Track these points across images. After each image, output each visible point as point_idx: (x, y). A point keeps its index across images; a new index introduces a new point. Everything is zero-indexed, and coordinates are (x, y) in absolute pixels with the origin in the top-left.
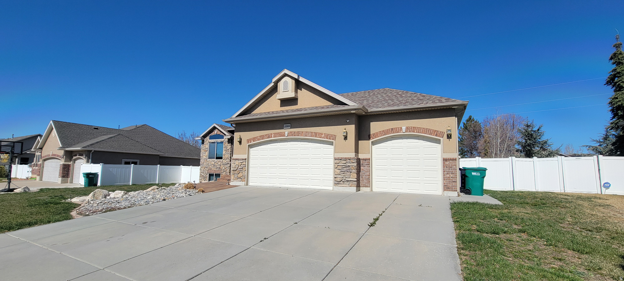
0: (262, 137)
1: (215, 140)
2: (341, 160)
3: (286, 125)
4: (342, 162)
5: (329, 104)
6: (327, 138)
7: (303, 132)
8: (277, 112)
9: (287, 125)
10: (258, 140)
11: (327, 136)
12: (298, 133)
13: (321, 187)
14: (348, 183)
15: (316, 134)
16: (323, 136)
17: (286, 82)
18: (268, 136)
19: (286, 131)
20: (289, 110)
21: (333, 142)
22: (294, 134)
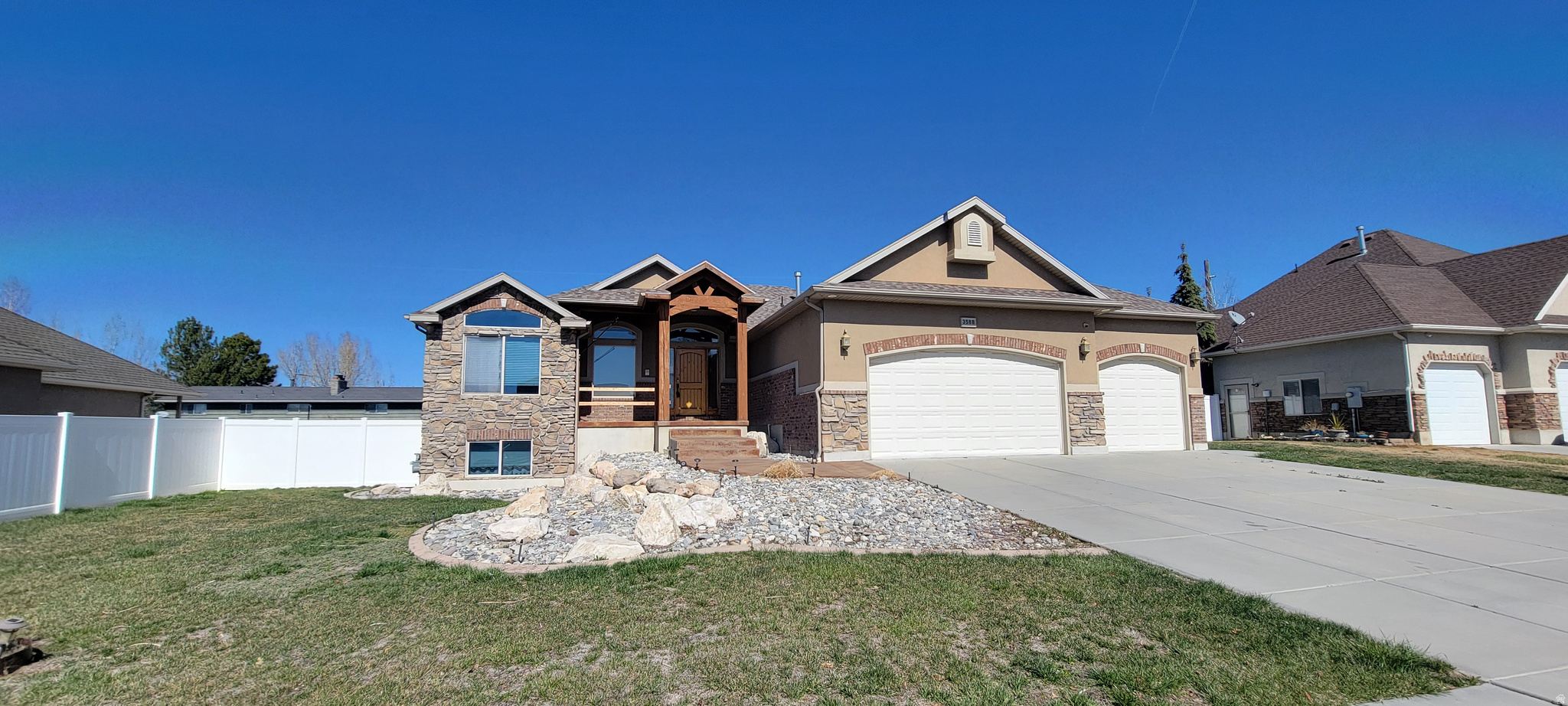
0: (909, 341)
1: (499, 328)
2: (1079, 396)
3: (965, 319)
4: (1083, 401)
5: (1049, 287)
6: (1052, 355)
7: (1003, 338)
8: (942, 287)
9: (968, 319)
10: (898, 347)
11: (1051, 350)
12: (995, 340)
13: (1039, 451)
14: (1094, 439)
15: (1031, 345)
16: (1044, 349)
17: (974, 224)
18: (924, 341)
19: (971, 333)
20: (968, 288)
21: (1061, 364)
22: (985, 340)
